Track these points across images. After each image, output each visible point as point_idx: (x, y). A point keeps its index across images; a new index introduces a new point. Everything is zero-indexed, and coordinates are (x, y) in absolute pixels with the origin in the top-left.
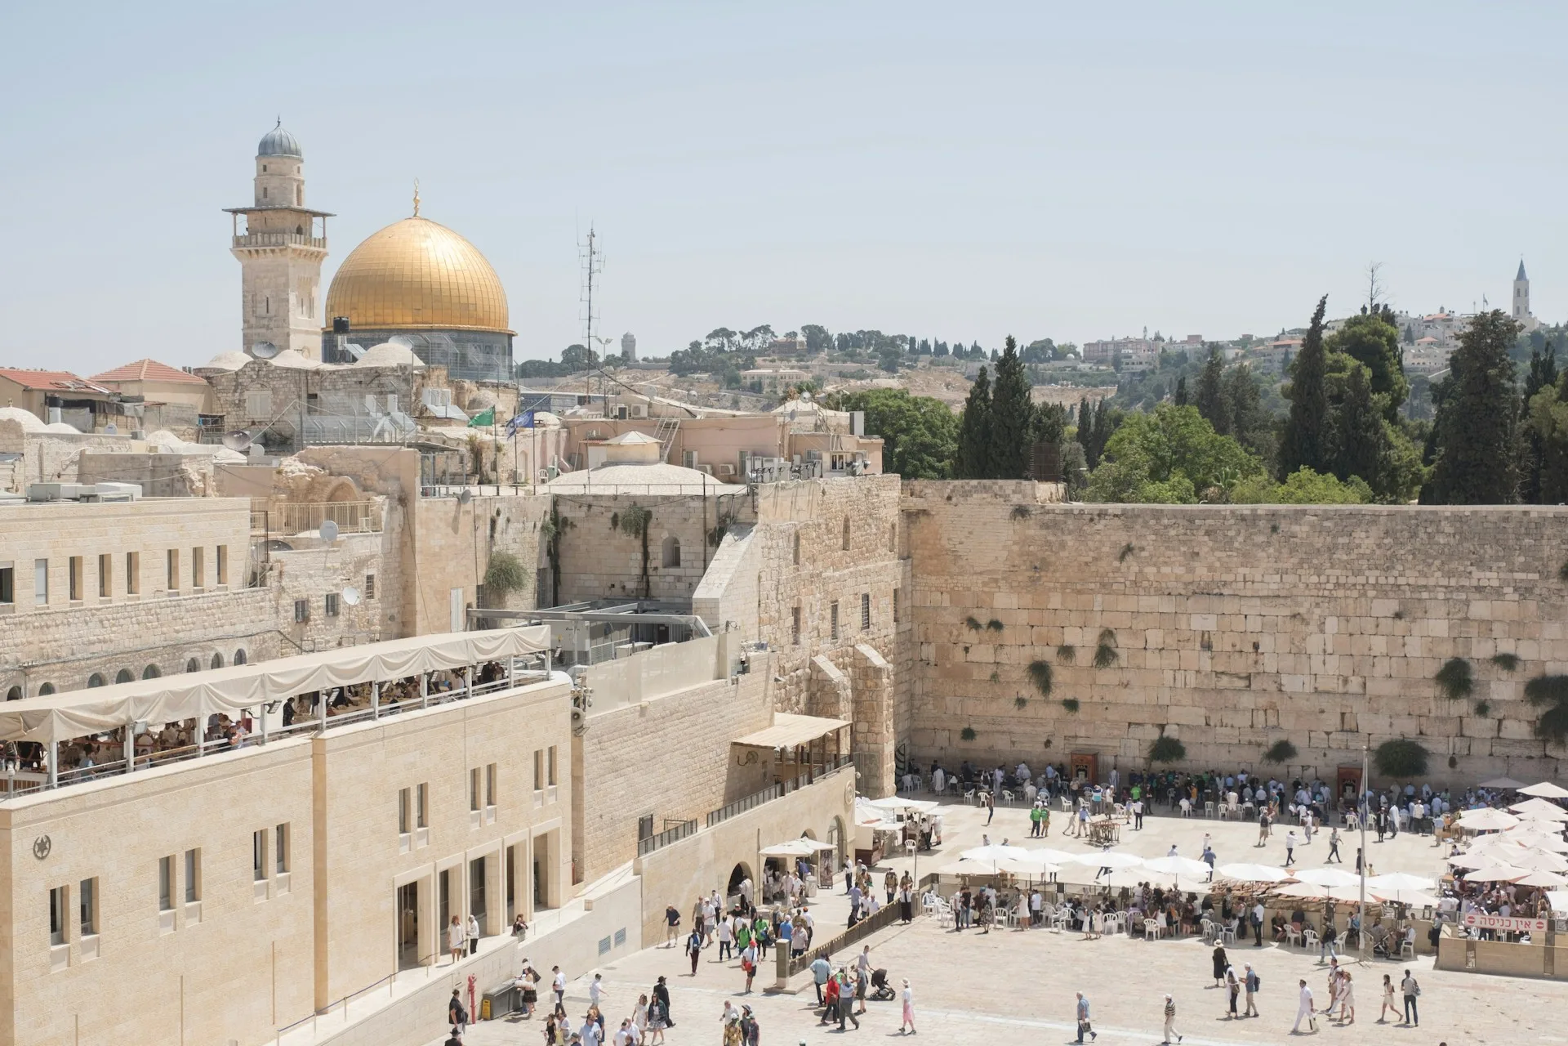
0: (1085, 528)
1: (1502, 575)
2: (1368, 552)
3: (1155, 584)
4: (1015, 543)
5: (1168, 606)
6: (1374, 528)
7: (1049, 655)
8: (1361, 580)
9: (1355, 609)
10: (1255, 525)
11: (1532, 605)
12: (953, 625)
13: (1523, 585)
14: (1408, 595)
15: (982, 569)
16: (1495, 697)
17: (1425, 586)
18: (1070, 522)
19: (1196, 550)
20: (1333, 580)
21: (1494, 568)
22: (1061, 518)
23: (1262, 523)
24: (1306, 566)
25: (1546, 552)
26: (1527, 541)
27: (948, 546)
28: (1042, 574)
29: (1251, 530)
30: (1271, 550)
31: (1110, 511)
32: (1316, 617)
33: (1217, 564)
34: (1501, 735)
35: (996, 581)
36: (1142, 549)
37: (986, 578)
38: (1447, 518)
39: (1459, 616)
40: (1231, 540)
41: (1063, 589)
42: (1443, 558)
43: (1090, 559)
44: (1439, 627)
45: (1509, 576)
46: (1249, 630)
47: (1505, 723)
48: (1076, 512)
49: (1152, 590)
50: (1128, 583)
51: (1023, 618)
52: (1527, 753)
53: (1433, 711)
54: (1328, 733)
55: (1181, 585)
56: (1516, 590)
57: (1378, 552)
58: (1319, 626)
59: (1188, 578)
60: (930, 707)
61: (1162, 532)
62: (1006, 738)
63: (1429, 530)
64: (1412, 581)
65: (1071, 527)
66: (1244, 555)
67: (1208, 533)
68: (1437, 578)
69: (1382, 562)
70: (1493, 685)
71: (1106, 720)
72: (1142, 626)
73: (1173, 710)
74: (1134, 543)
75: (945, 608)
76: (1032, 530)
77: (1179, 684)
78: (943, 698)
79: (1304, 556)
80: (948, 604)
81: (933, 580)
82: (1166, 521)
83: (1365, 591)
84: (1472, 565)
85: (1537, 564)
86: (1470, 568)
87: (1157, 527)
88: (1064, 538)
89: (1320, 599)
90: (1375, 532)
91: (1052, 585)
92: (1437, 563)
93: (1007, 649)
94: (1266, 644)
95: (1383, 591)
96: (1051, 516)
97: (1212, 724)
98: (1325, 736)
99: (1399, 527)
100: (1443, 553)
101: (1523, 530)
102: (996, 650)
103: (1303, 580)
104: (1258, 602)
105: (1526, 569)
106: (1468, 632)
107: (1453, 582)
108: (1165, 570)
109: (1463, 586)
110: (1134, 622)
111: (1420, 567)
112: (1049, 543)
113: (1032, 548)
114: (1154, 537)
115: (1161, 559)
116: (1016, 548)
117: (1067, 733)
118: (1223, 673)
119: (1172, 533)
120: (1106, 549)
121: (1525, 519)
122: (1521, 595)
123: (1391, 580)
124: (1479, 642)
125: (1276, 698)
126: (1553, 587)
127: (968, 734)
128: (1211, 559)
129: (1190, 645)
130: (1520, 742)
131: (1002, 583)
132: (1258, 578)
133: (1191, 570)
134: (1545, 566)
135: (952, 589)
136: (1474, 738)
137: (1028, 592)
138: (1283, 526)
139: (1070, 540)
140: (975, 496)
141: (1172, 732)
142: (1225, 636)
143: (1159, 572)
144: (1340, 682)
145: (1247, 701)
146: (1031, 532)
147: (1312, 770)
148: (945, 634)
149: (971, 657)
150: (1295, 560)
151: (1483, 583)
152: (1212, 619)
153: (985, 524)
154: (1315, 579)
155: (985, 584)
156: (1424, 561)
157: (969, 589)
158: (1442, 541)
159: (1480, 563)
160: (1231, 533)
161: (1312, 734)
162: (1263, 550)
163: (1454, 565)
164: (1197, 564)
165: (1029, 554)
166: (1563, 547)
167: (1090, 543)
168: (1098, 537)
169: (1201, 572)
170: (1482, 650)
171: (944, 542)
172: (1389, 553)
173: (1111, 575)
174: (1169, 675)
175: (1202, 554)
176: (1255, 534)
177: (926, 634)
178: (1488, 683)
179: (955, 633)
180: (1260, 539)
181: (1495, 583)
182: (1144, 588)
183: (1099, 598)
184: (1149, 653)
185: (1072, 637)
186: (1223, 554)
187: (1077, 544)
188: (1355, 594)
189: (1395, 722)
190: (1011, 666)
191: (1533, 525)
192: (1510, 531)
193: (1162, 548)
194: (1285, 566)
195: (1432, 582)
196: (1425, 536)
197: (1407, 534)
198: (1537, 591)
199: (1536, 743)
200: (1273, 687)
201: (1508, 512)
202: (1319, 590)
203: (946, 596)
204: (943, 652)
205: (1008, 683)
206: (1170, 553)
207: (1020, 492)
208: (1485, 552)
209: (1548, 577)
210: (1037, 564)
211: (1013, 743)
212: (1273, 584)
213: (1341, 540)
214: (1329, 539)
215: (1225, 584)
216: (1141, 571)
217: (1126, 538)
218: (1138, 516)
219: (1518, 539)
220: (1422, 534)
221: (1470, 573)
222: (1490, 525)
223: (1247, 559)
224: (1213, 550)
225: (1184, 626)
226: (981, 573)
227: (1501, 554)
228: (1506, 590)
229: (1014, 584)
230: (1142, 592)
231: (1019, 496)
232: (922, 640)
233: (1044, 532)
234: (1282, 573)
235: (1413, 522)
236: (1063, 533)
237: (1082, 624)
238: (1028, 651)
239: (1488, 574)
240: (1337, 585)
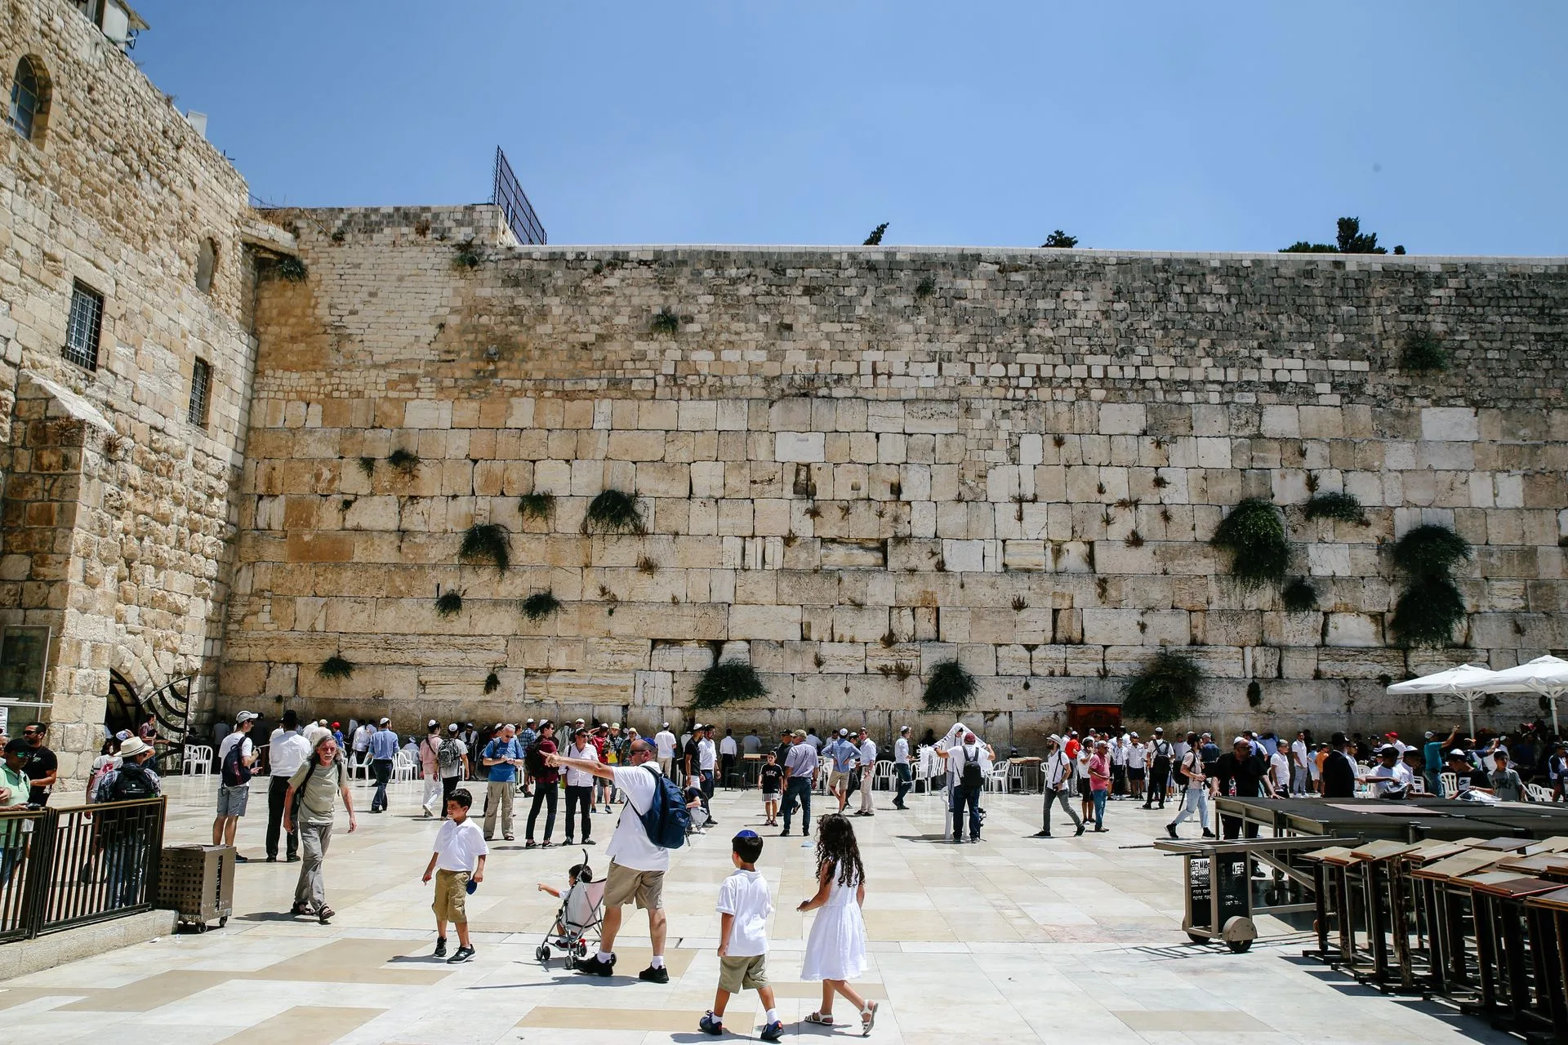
0: (586, 283)
1: (1311, 364)
2: (1088, 324)
3: (710, 381)
4: (454, 311)
5: (732, 418)
6: (1097, 285)
7: (505, 512)
8: (1079, 371)
9: (1072, 421)
10: (892, 278)
11: (1363, 412)
12: (323, 461)
13: (1347, 380)
14: (1160, 395)
15: (388, 358)
16: (1318, 571)
17: (1187, 382)
18: (558, 274)
19: (787, 320)
20: (1030, 371)
21: (1297, 353)
22: (543, 266)
23: (904, 276)
24: (982, 347)
25: (1377, 326)
26: (1345, 309)
27: (328, 319)
28: (502, 364)
29: (885, 287)
30: (921, 320)
31: (632, 255)
32: (1003, 435)
33: (826, 345)
34: (1328, 640)
35: (413, 379)
36: (689, 319)
37: (394, 374)
38: (1215, 270)
39: (1247, 431)
40: (851, 303)
41: (539, 390)
42: (1214, 334)
43: (592, 338)
44: (1215, 452)
45: (1320, 365)
46: (882, 460)
47: (1333, 619)
48: (570, 257)
49: (705, 392)
50: (660, 379)
51: (459, 445)
52: (1377, 670)
53: (1215, 600)
54: (1030, 648)
55: (758, 382)
56: (1335, 387)
57: (1105, 324)
58: (1009, 451)
59: (772, 369)
60: (264, 617)
61: (725, 289)
62: (410, 675)
63: (1187, 289)
64: (1164, 373)
65: (560, 283)
66: (873, 330)
67: (808, 291)
68: (1203, 368)
69: (1113, 341)
70: (1312, 550)
71: (609, 636)
72: (684, 457)
73: (739, 615)
74: (676, 308)
75: (312, 431)
76: (487, 288)
77: (753, 561)
78: (291, 600)
79: (979, 331)
80: (319, 423)
81: (294, 379)
82: (733, 272)
83: (1087, 391)
84: (1260, 346)
85: (1364, 345)
86: (1257, 353)
87: (719, 281)
88: (546, 301)
89: (1008, 405)
90: (1098, 291)
91: (517, 384)
92: (1205, 343)
93: (423, 505)
94: (915, 485)
95: (1117, 391)
96: (525, 263)
97: (814, 636)
98: (1026, 654)
99: (1137, 284)
100: (1212, 327)
101: (1337, 292)
102: (402, 507)
103: (978, 372)
104: (898, 409)
105: (1348, 354)
106: (1263, 460)
107: (1232, 375)
108: (729, 355)
109: (1249, 383)
110: (671, 448)
111: (1177, 350)
112: (515, 311)
113: (484, 320)
114: (710, 299)
115: (724, 337)
116: (454, 321)
117: (531, 663)
118: (833, 541)
119: (744, 290)
120: (621, 320)
121: (1338, 273)
122: (1343, 396)
123: (1130, 372)
124: (1283, 477)
125: (934, 583)
126: (1396, 381)
127: (337, 667)
128: (814, 335)
129: (773, 489)
130: (1364, 651)
131: (424, 384)
132: (898, 368)
133: (777, 356)
134: (1377, 348)
135: (329, 396)
136: (1288, 648)
137: (470, 398)
138: (942, 279)
139: (556, 306)
140: (387, 231)
141: (735, 652)
142: (839, 471)
143: (718, 359)
144: (1049, 552)
145: (880, 590)
146: (486, 292)
147: (1003, 720)
148: (307, 477)
149: (352, 519)
150: (963, 338)
151: (1282, 377)
152: (816, 440)
153: (401, 279)
154: (999, 370)
155: (391, 385)
156: (1182, 340)
157: (360, 394)
158: (1209, 308)
159: (1273, 343)
160: (850, 292)
161: (1002, 651)
162: (908, 320)
163: (1232, 346)
164: (788, 345)
165: (475, 329)
166: (1403, 317)
167: (594, 310)
168: (609, 299)
169: (796, 359)
170: (1289, 491)
171: (322, 312)
172: (1123, 326)
173: (629, 365)
174: (733, 545)
175: (797, 327)
176: (893, 292)
177: (270, 482)
178: (1305, 548)
179: (327, 474)
180: (902, 301)
181: (1301, 377)
182: (690, 388)
183: (605, 406)
184: (695, 505)
185: (550, 478)
186: (836, 327)
187: (569, 311)
188: (1070, 395)
189: (1150, 620)
190: (431, 535)
191: (1352, 284)
192: (1317, 292)
193: (726, 318)
194: (946, 347)
195: (1197, 374)
196: (1181, 300)
197: (1151, 296)
198: (1369, 389)
199: (1390, 653)
200: (927, 565)
201: (1309, 263)
202: (1007, 388)
203: (316, 409)
204: (300, 513)
205: (421, 567)
206: (738, 326)
207: (470, 224)
208: (1281, 326)
209: (1383, 367)
210: (492, 349)
211: (423, 685)
212: (925, 377)
213: (1041, 304)
214: (1021, 302)
215: (840, 379)
216: (685, 359)
217: (661, 301)
218: (684, 263)
219: (1330, 306)
220: (1175, 296)
221: (1259, 360)
222: (1284, 283)
223: (878, 335)
224: (817, 320)
225: (762, 453)
226: (386, 366)
227: (1306, 328)
228: (1319, 388)
229: (448, 382)
230: (685, 393)
231: (469, 230)
232: (261, 490)
233: (510, 292)
234: (940, 359)
235: (1160, 275)
236: (544, 292)
237: (570, 455)
238: (463, 505)
239: (1289, 363)
240: (1038, 379)
